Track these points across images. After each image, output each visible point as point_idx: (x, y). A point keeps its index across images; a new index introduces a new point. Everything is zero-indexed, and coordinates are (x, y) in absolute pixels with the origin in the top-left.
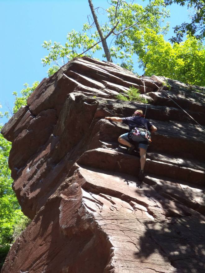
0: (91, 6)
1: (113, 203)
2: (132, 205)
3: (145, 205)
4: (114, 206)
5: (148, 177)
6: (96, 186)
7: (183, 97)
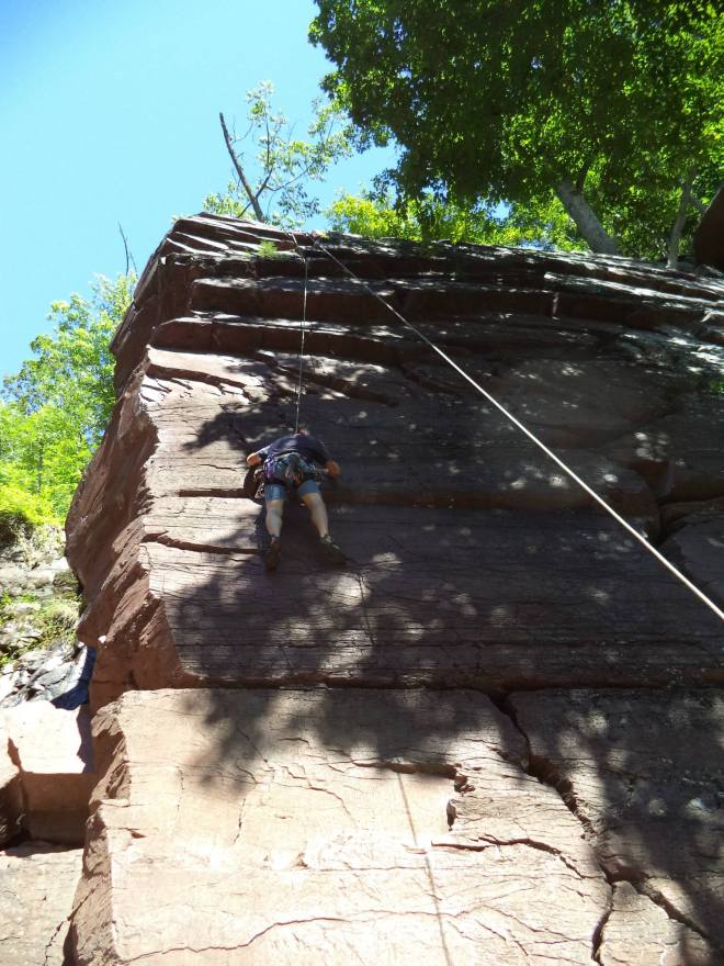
0: (232, 153)
1: (189, 388)
2: (221, 388)
3: (240, 385)
4: (189, 391)
5: (262, 352)
6: (164, 368)
7: (345, 247)
